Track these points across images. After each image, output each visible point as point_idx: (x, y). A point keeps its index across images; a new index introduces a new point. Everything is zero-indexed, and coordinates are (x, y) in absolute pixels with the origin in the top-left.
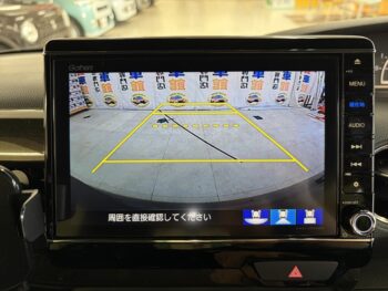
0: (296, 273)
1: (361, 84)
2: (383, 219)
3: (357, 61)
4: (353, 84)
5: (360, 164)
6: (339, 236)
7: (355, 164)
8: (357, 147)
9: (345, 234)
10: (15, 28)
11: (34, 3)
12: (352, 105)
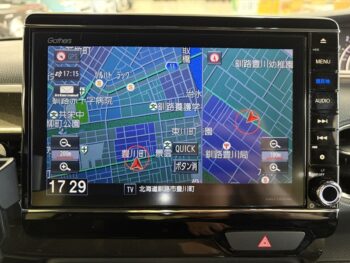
0: (265, 243)
1: (326, 62)
2: (345, 195)
3: (323, 41)
4: (319, 62)
5: (326, 138)
6: (305, 207)
7: (322, 138)
8: (323, 121)
9: (312, 205)
10: (5, 25)
11: (22, 3)
12: (318, 81)
